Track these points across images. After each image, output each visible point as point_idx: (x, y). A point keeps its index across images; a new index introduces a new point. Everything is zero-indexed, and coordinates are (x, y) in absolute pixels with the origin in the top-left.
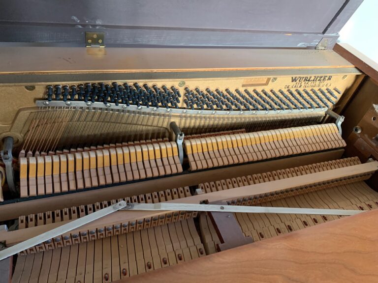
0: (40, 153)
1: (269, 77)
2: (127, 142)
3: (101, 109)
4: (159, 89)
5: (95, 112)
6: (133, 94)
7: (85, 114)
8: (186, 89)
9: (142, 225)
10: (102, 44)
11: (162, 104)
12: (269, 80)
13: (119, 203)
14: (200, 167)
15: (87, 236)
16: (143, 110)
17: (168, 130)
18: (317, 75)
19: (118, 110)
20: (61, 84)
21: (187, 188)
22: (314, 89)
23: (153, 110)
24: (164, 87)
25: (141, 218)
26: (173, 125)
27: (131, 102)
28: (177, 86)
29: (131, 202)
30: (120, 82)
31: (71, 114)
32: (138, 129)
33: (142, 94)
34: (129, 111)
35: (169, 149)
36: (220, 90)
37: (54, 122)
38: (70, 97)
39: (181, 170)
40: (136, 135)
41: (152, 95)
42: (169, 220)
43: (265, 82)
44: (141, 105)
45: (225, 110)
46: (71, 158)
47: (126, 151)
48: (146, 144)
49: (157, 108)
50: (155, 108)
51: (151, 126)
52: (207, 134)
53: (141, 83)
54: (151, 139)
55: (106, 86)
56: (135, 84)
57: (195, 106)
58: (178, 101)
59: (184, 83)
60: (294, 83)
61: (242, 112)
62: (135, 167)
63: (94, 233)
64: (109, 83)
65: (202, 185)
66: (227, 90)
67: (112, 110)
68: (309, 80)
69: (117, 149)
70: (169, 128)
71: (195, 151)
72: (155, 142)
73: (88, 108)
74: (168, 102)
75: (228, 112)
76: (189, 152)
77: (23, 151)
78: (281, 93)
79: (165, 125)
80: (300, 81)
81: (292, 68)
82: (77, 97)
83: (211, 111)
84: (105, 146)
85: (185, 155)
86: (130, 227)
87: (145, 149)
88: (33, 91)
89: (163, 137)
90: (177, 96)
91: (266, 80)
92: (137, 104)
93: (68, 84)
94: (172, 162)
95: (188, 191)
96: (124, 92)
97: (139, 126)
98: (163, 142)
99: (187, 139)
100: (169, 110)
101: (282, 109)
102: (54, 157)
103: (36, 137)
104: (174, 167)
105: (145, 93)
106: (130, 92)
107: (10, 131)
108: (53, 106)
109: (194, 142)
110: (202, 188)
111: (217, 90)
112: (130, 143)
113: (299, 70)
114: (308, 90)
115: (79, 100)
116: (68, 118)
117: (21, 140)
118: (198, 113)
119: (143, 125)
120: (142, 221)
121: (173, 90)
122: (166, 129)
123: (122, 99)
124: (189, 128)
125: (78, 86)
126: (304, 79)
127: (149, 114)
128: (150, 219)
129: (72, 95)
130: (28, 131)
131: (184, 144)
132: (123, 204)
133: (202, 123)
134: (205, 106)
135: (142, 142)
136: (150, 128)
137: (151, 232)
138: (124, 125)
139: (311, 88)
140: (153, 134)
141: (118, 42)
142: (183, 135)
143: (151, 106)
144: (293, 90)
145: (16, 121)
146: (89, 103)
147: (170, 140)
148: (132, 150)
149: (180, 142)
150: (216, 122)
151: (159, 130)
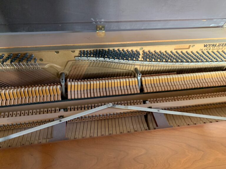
0: (75, 80)
1: (190, 45)
2: (113, 77)
3: (102, 61)
4: (130, 51)
5: (99, 63)
6: (117, 54)
7: (95, 63)
8: (143, 51)
9: (119, 115)
10: (104, 30)
11: (131, 59)
12: (190, 46)
13: (109, 104)
14: (149, 91)
15: (95, 117)
16: (121, 62)
17: (133, 72)
18: (220, 43)
19: (110, 62)
20: (86, 50)
21: (141, 101)
22: (219, 50)
23: (126, 61)
24: (132, 51)
25: (119, 112)
26: (136, 69)
27: (116, 58)
28: (138, 50)
29: (115, 104)
30: (111, 49)
31: (89, 63)
32: (119, 71)
33: (121, 54)
34: (115, 62)
35: (134, 81)
36: (162, 52)
37: (82, 67)
38: (89, 56)
39: (139, 92)
40: (117, 74)
41: (126, 55)
42: (132, 114)
43: (188, 47)
44: (120, 59)
45: (164, 62)
46: (89, 83)
47: (113, 81)
48: (122, 78)
49: (128, 61)
50: (127, 61)
51: (125, 70)
52: (154, 74)
53: (121, 49)
54: (125, 76)
55: (105, 51)
56: (118, 50)
57: (148, 60)
58: (139, 58)
59: (142, 48)
60: (206, 47)
61: (174, 63)
62: (116, 89)
63: (98, 116)
64: (107, 49)
65: (150, 100)
66: (165, 52)
67: (107, 62)
68: (215, 46)
69: (109, 80)
70: (134, 71)
71: (147, 83)
72: (127, 78)
73: (97, 61)
74: (134, 58)
75: (166, 63)
76: (144, 83)
77: (68, 79)
78: (197, 53)
79: (132, 69)
80: (209, 46)
81: (205, 39)
82: (92, 55)
83: (157, 62)
84: (103, 78)
85: (142, 85)
86: (114, 115)
87: (122, 80)
88: (74, 53)
89: (131, 75)
90: (138, 55)
91: (188, 46)
92: (119, 59)
93: (89, 50)
94: (134, 87)
95: (142, 102)
96: (113, 53)
97: (119, 70)
98: (131, 77)
99: (143, 76)
100: (134, 61)
101: (198, 62)
102: (82, 82)
103: (74, 73)
104: (135, 90)
105: (123, 54)
106: (116, 53)
107: (64, 70)
108: (82, 59)
109: (146, 78)
110: (149, 101)
111: (160, 52)
112: (114, 77)
113: (209, 40)
114: (215, 51)
115: (93, 57)
116: (88, 65)
117: (68, 74)
118: (149, 63)
119: (121, 69)
120: (119, 113)
121: (136, 52)
122: (133, 71)
123: (112, 56)
124: (144, 71)
125: (93, 50)
126: (212, 45)
127: (124, 64)
128: (123, 113)
129: (90, 55)
130: (71, 70)
131: (141, 79)
132: (111, 105)
133: (152, 69)
134: (153, 60)
135: (120, 77)
136: (124, 70)
137: (123, 119)
138: (112, 69)
139: (217, 50)
140: (126, 74)
141: (111, 29)
142: (141, 74)
143: (125, 60)
144: (205, 52)
145: (67, 66)
146: (97, 58)
147: (134, 77)
148: (116, 81)
149: (139, 78)
150: (160, 68)
151: (129, 72)
